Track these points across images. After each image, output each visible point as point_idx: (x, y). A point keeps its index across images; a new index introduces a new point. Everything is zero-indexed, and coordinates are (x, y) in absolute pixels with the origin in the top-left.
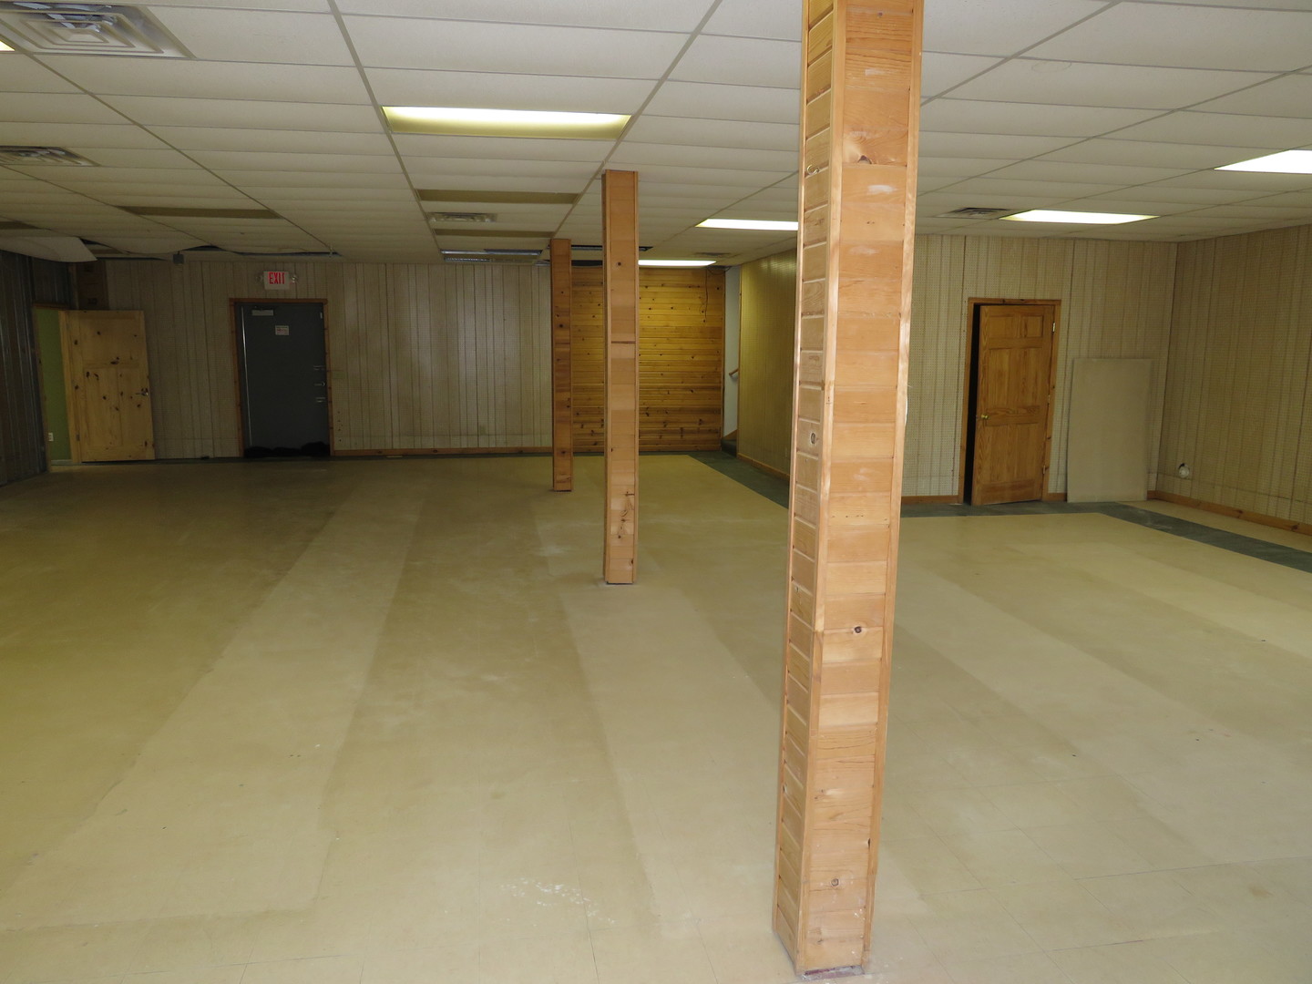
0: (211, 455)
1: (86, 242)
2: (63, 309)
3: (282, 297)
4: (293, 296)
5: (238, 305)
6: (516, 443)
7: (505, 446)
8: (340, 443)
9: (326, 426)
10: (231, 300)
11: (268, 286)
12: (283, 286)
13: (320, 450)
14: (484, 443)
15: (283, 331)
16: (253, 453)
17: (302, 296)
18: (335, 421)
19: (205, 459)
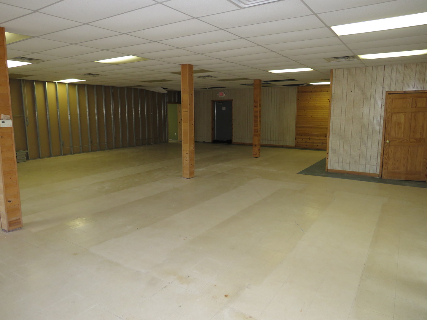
0: (206, 141)
1: (164, 88)
2: (178, 104)
3: (223, 99)
4: (225, 99)
5: (213, 102)
6: (281, 144)
7: (278, 144)
8: (234, 140)
9: (231, 136)
10: (212, 100)
11: (219, 97)
12: (222, 96)
13: (229, 142)
14: (272, 143)
15: (224, 108)
16: (215, 142)
17: (227, 99)
18: (233, 133)
19: (204, 142)
